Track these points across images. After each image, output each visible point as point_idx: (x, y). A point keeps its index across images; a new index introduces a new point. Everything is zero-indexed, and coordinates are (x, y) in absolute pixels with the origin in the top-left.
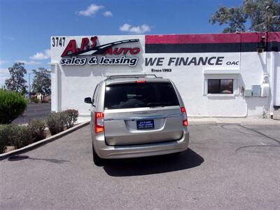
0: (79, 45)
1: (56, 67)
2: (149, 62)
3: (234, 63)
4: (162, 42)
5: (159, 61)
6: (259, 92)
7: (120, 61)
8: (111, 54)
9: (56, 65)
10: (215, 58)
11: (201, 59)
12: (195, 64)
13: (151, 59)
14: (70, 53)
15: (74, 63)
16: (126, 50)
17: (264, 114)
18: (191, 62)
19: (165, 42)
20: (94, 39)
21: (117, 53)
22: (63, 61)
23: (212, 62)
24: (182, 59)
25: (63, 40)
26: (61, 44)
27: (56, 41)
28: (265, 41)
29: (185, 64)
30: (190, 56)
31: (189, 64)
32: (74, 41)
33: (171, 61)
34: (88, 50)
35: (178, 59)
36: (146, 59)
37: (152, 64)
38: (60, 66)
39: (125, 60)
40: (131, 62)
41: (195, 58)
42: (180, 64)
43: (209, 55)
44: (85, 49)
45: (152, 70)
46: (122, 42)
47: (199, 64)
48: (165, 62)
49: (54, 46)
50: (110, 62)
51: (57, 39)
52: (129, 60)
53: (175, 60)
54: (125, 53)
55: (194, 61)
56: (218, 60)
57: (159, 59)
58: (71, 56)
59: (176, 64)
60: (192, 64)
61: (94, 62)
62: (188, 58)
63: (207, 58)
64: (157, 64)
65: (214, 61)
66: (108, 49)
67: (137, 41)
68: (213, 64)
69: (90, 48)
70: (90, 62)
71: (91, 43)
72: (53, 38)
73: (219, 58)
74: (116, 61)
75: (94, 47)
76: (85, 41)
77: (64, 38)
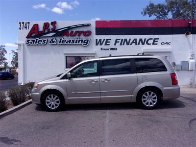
0: (41, 29)
1: (22, 47)
2: (99, 42)
3: (167, 43)
4: (109, 26)
5: (107, 42)
6: (187, 67)
7: (75, 41)
8: (68, 36)
9: (22, 45)
10: (152, 39)
11: (141, 40)
12: (136, 44)
13: (100, 40)
14: (34, 35)
15: (37, 43)
16: (80, 33)
17: (191, 84)
18: (133, 42)
19: (112, 26)
20: (54, 23)
21: (72, 35)
22: (28, 41)
23: (149, 42)
24: (126, 40)
25: (28, 24)
26: (26, 28)
27: (22, 25)
28: (192, 26)
29: (128, 44)
30: (132, 37)
31: (131, 44)
32: (37, 25)
33: (116, 41)
34: (49, 32)
35: (122, 40)
36: (97, 40)
37: (101, 44)
38: (26, 46)
39: (79, 41)
40: (84, 42)
41: (136, 39)
42: (123, 44)
43: (147, 37)
44: (46, 31)
45: (102, 49)
46: (77, 27)
47: (139, 44)
48: (112, 42)
49: (20, 29)
50: (67, 43)
51: (23, 23)
52: (82, 40)
53: (120, 41)
54: (79, 36)
55: (135, 41)
56: (154, 41)
57: (107, 40)
58: (35, 37)
59: (121, 44)
60: (134, 44)
61: (54, 42)
62: (130, 40)
63: (145, 39)
64: (106, 44)
65: (151, 42)
66: (65, 32)
67: (88, 25)
68: (150, 44)
69: (51, 30)
70: (50, 42)
71: (51, 27)
72: (20, 23)
73: (155, 39)
74: (71, 42)
75: (54, 30)
76: (46, 25)
77: (29, 23)
